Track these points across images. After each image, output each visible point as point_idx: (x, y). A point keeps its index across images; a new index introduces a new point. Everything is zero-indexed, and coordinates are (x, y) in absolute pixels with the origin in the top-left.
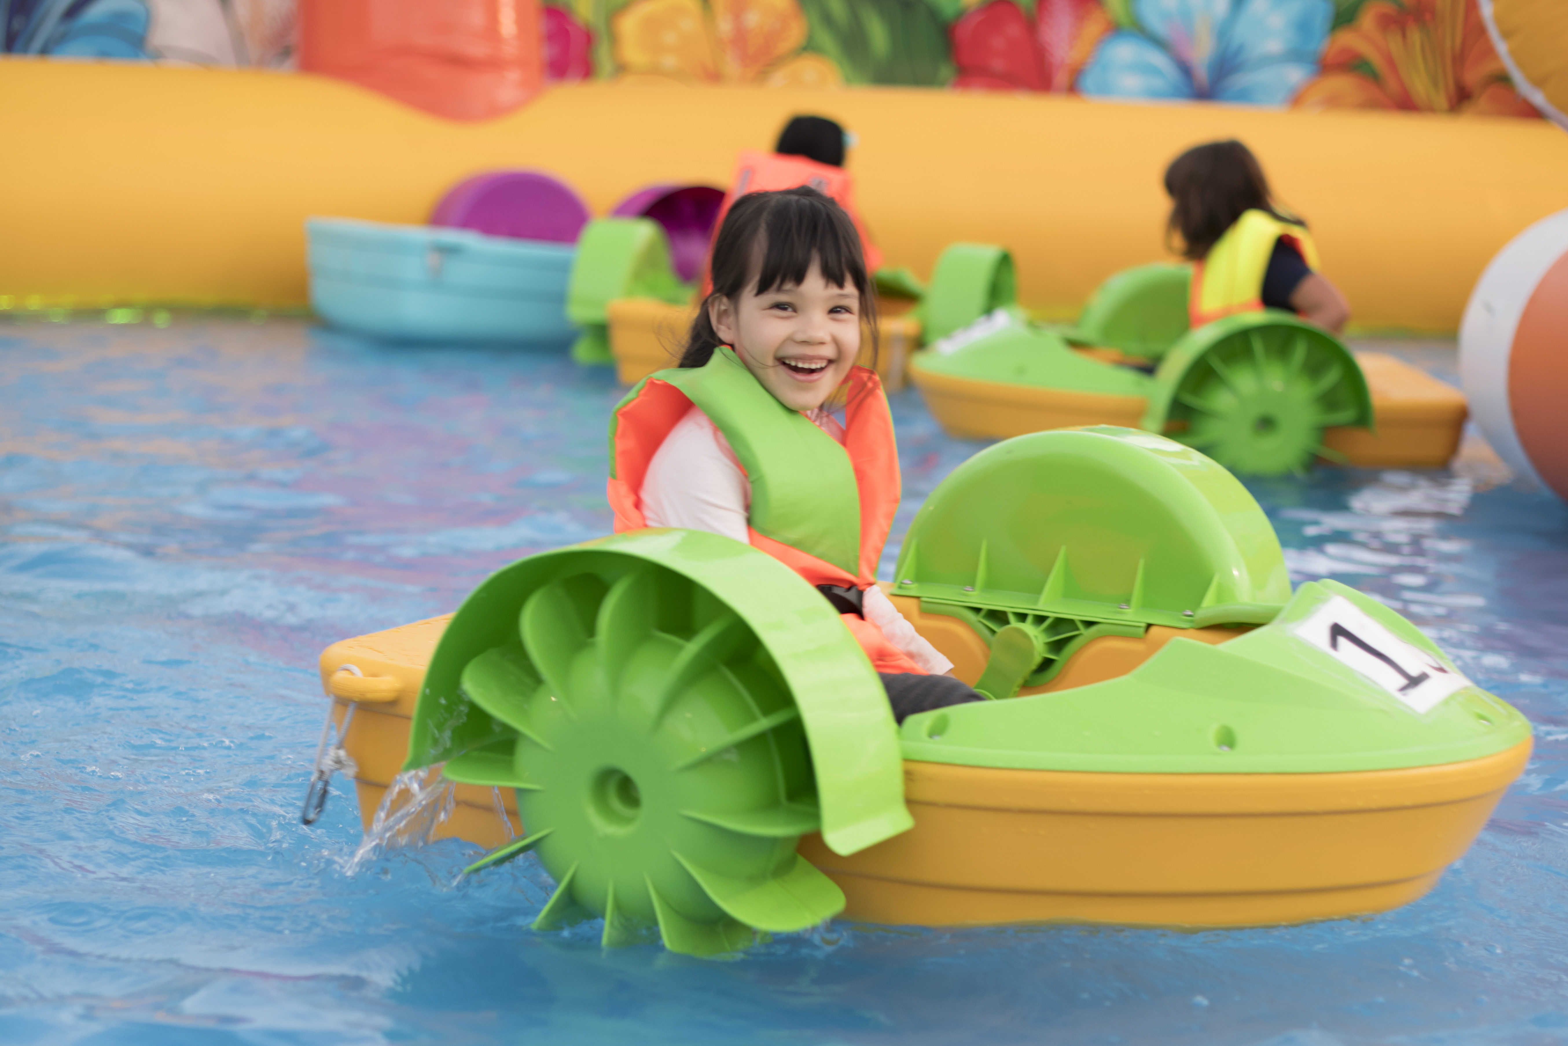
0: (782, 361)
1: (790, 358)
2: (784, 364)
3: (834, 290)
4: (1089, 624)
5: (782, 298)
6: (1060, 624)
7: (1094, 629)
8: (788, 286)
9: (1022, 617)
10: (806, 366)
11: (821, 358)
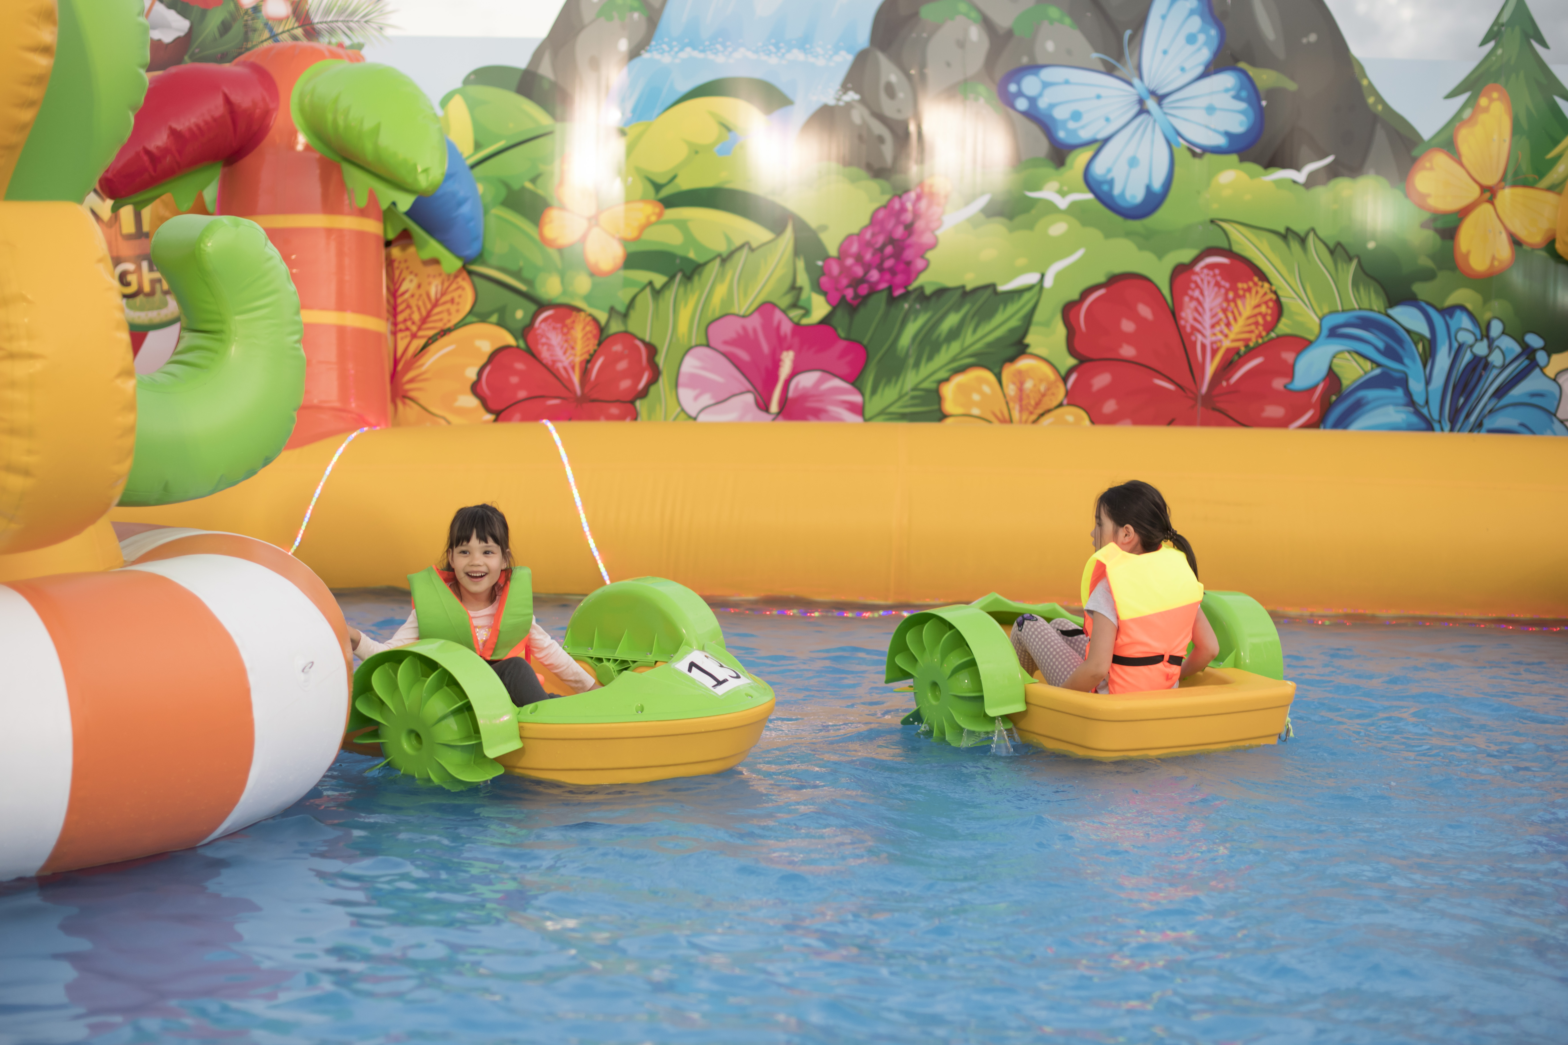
0: (467, 574)
1: (471, 572)
2: (469, 575)
3: (483, 544)
4: (635, 662)
5: (463, 548)
6: (624, 662)
7: (636, 664)
8: (465, 543)
9: (609, 660)
10: (475, 575)
11: (482, 572)
